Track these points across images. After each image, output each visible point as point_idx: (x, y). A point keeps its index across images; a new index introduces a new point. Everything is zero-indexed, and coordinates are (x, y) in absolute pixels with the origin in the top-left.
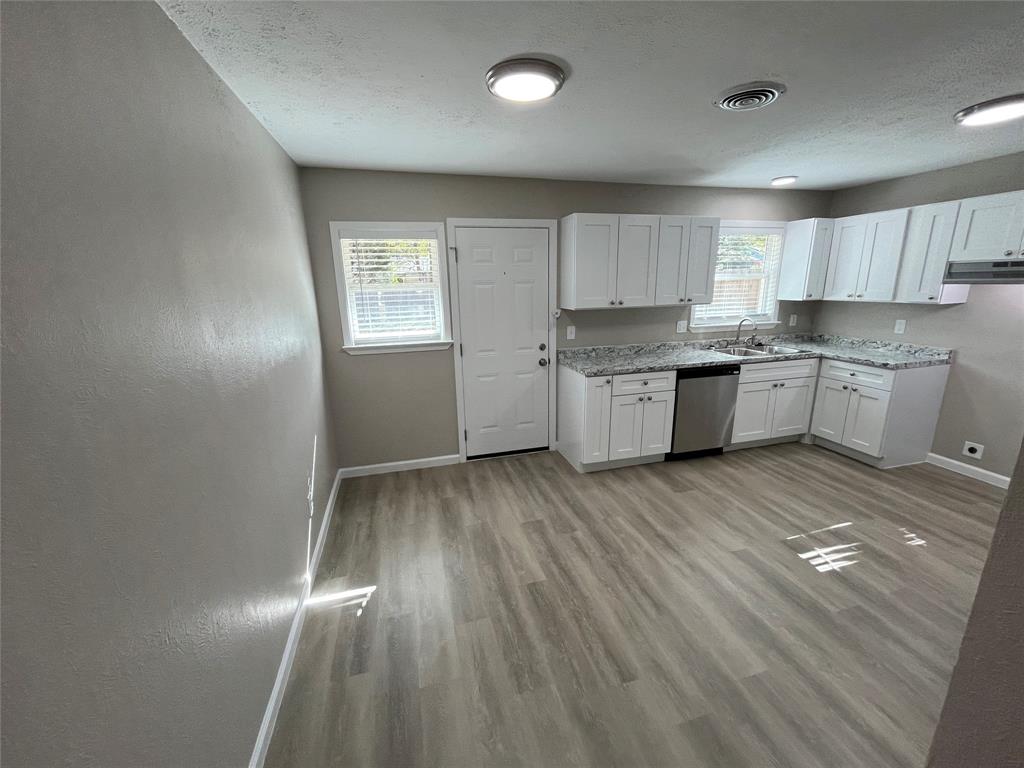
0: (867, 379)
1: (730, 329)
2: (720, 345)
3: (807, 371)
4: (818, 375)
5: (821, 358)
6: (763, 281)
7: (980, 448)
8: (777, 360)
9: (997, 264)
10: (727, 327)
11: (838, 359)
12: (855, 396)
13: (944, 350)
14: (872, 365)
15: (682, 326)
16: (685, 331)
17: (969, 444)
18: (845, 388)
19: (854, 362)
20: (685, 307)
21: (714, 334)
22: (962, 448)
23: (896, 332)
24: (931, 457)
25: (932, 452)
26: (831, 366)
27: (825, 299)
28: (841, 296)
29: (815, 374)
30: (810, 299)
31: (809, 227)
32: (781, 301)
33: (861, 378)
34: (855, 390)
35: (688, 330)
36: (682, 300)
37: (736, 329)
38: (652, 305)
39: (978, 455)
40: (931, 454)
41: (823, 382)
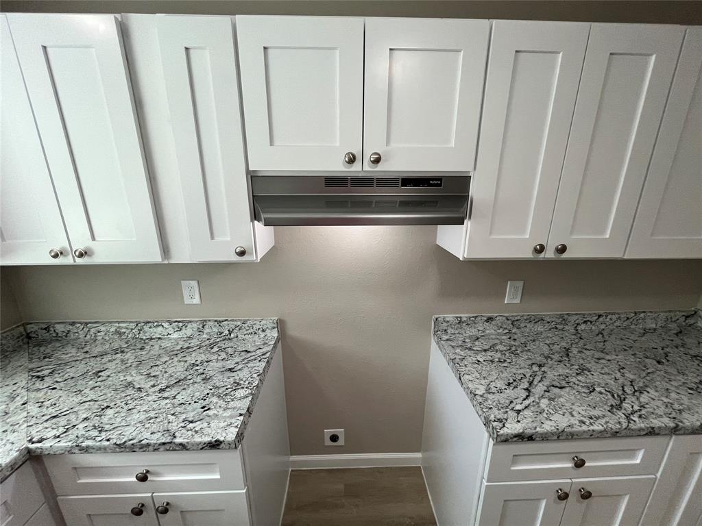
0: (183, 477)
9: (331, 181)
17: (329, 432)
22: (323, 440)
23: (187, 301)
24: (294, 462)
25: (293, 454)
33: (168, 478)
39: (341, 442)
40: (293, 458)
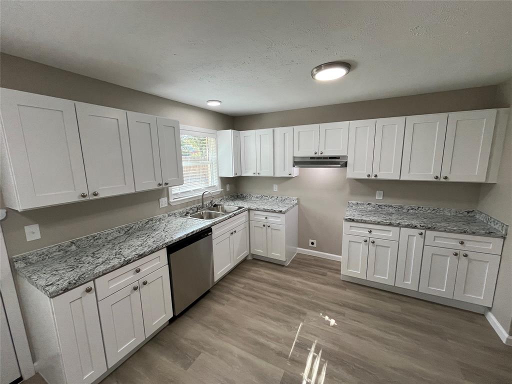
0: (274, 219)
1: (197, 199)
2: (193, 210)
3: (244, 219)
4: (249, 220)
5: (249, 210)
6: (209, 165)
7: (315, 241)
8: (230, 217)
9: (312, 158)
10: (195, 197)
11: (258, 210)
12: (269, 229)
13: (295, 198)
14: (275, 212)
15: (163, 202)
16: (166, 205)
17: (311, 241)
18: (264, 226)
19: (266, 211)
20: (163, 189)
21: (187, 204)
22: (309, 243)
24: (299, 250)
25: (298, 247)
26: (255, 214)
27: (242, 175)
28: (250, 174)
29: (248, 220)
30: (237, 176)
31: (228, 134)
32: (221, 178)
33: (270, 219)
34: (269, 227)
35: (168, 203)
36: (160, 185)
37: (201, 198)
38: (133, 191)
39: (315, 245)
40: (298, 248)
41: (253, 224)
